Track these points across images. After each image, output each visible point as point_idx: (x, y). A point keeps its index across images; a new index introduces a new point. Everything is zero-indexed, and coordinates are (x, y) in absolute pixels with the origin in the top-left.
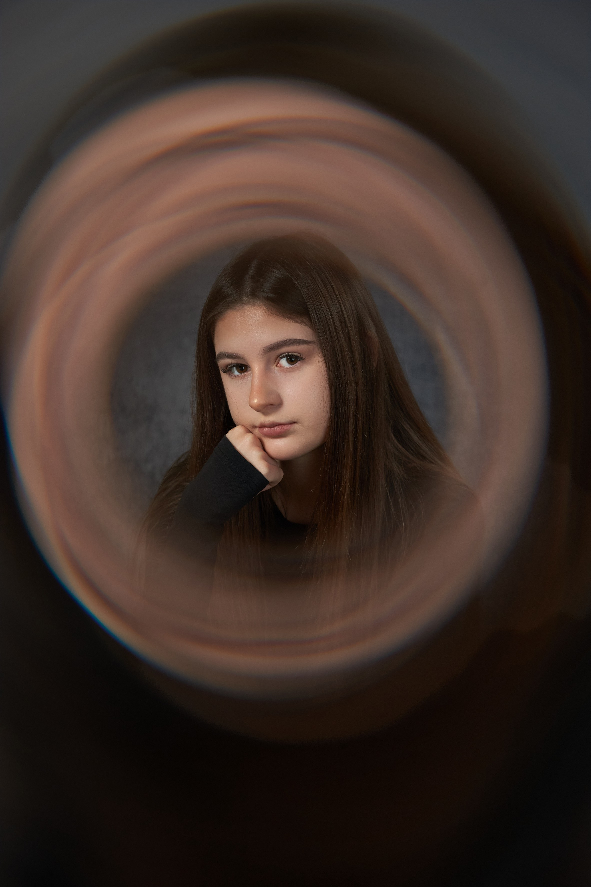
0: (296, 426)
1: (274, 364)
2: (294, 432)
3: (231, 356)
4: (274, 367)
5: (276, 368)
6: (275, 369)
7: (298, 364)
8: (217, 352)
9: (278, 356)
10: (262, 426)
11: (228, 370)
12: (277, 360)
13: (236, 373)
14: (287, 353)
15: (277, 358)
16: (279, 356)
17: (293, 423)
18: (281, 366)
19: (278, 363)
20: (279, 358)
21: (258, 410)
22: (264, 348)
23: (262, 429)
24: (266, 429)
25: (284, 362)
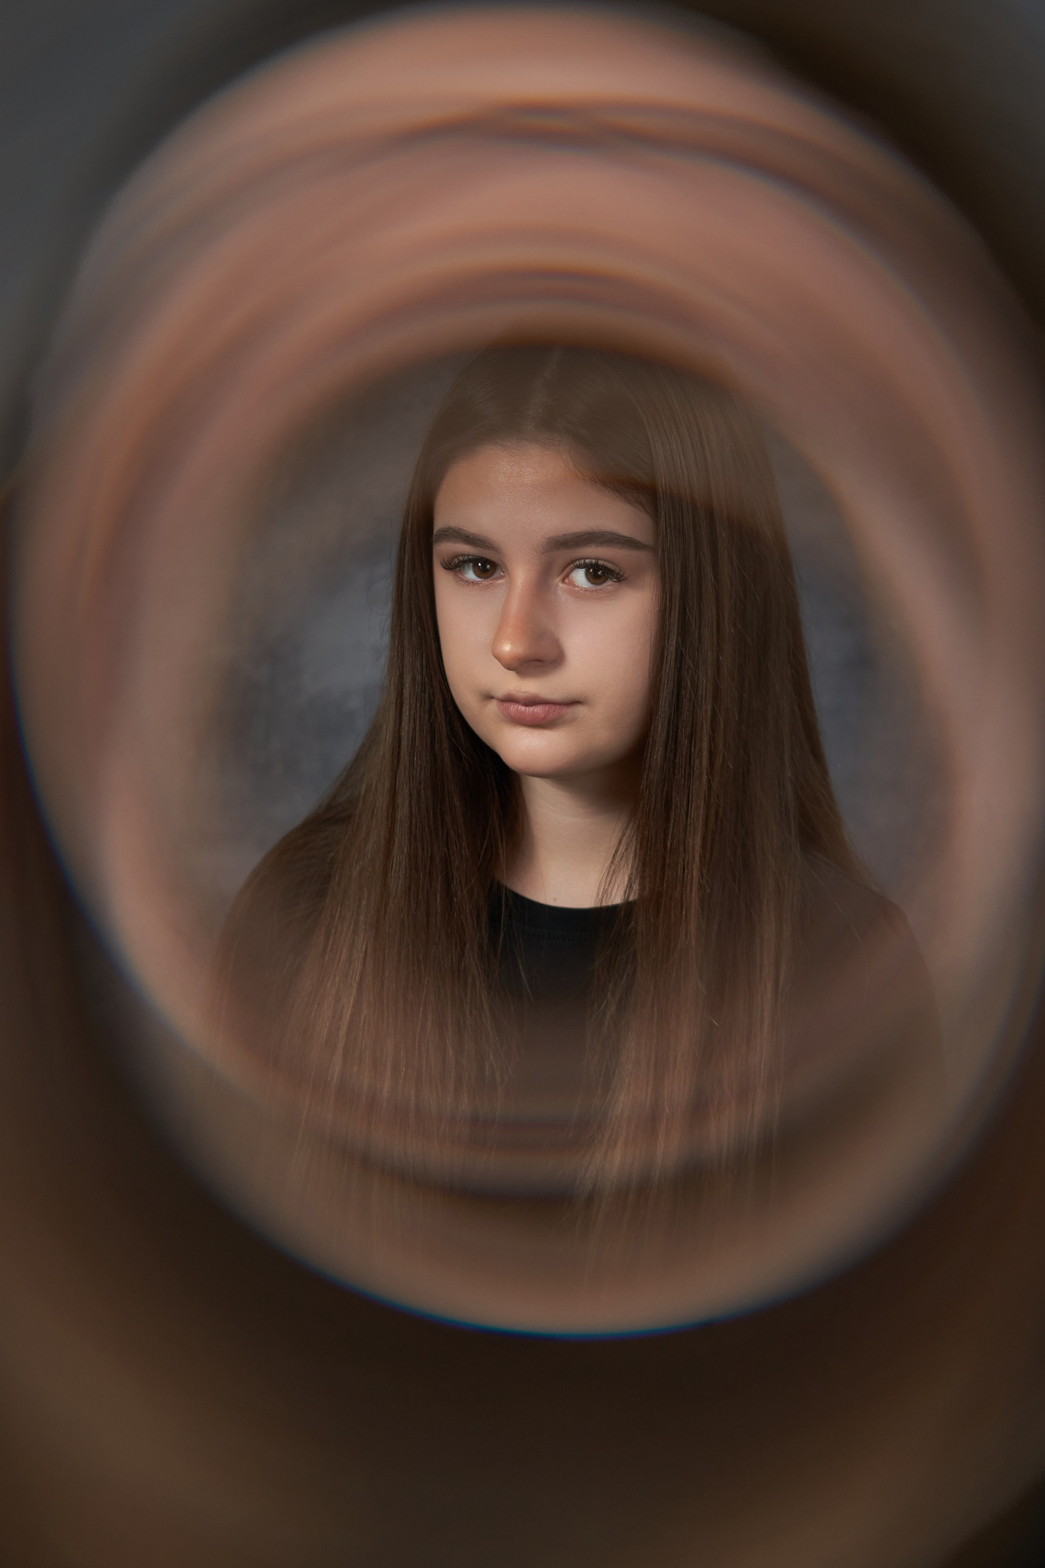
0: (580, 710)
1: (558, 576)
2: (572, 721)
3: (469, 539)
4: (557, 580)
5: (561, 585)
6: (557, 586)
7: (609, 585)
8: (440, 523)
9: (572, 562)
10: (509, 699)
11: (455, 566)
12: (567, 570)
13: (471, 575)
14: (593, 559)
15: (569, 565)
16: (575, 561)
17: (574, 702)
18: (572, 584)
19: (567, 576)
20: (572, 565)
21: (509, 667)
22: (549, 538)
23: (506, 704)
24: (516, 706)
25: (580, 577)
